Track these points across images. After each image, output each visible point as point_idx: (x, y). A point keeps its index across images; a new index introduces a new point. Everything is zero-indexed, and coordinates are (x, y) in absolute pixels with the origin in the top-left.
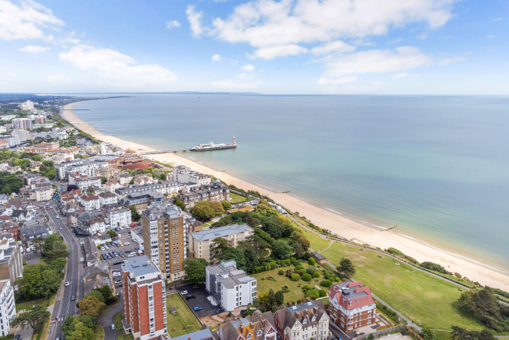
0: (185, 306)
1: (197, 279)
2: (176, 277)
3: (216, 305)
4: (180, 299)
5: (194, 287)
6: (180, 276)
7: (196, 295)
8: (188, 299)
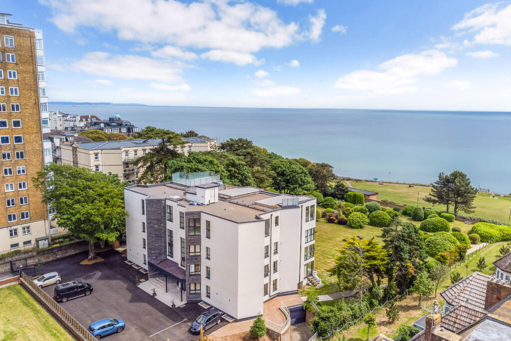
0: (46, 325)
1: (98, 219)
2: (15, 240)
3: (180, 303)
4: (26, 304)
5: (85, 262)
6: (32, 237)
7: (94, 280)
8: (61, 296)
